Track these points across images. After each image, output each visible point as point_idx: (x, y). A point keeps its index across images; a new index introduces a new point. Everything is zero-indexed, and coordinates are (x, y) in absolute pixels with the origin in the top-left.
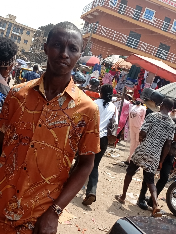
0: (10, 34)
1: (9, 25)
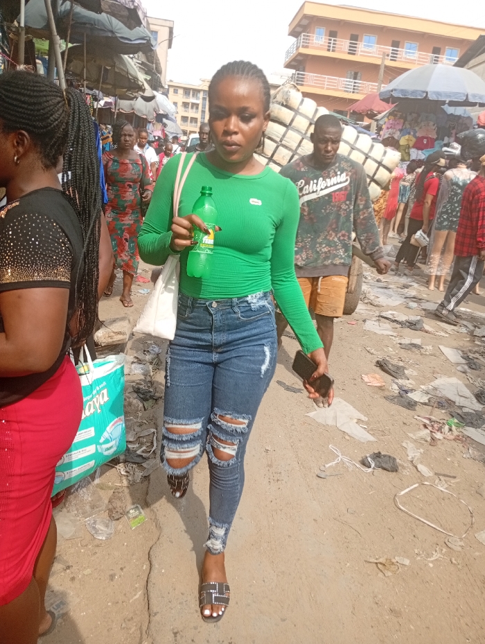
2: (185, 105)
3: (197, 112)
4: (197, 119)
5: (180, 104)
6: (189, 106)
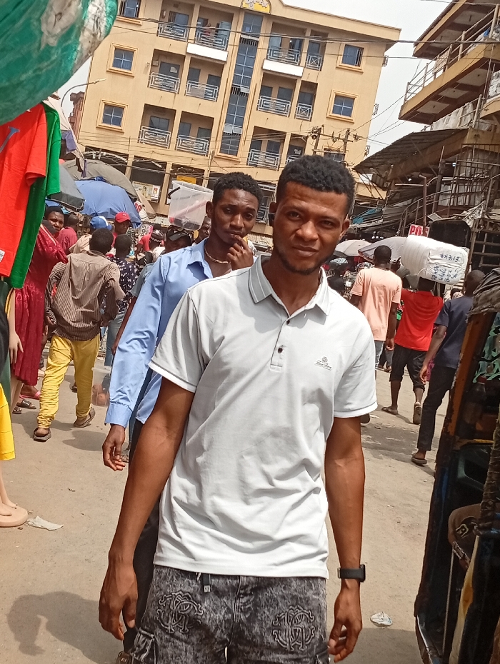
0: (257, 79)
1: (247, 29)
2: (165, 63)
3: (210, 96)
4: (210, 120)
5: (143, 59)
6: (179, 67)
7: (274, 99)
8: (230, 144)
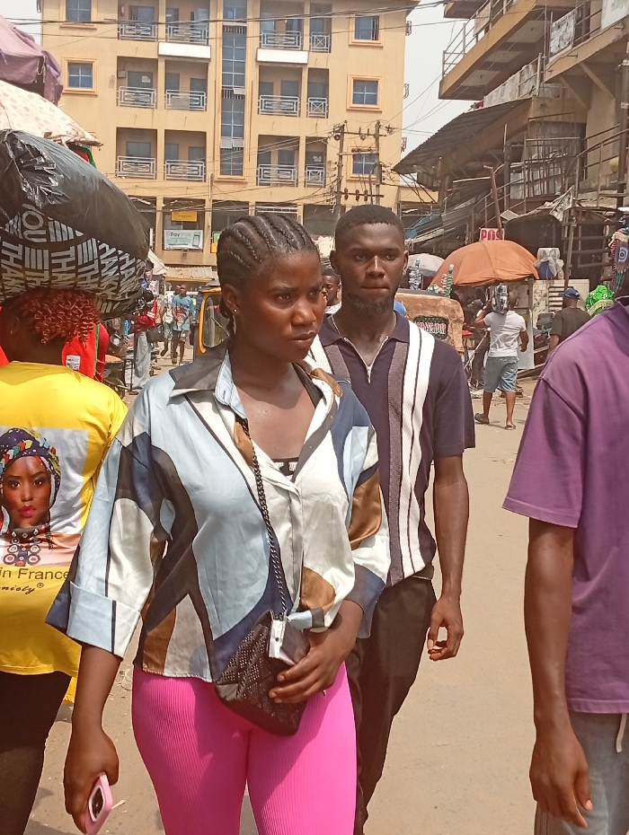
0: (252, 75)
1: (230, 14)
2: (134, 73)
3: (197, 105)
4: (203, 135)
5: (105, 72)
6: (152, 76)
7: (277, 97)
8: (232, 161)
